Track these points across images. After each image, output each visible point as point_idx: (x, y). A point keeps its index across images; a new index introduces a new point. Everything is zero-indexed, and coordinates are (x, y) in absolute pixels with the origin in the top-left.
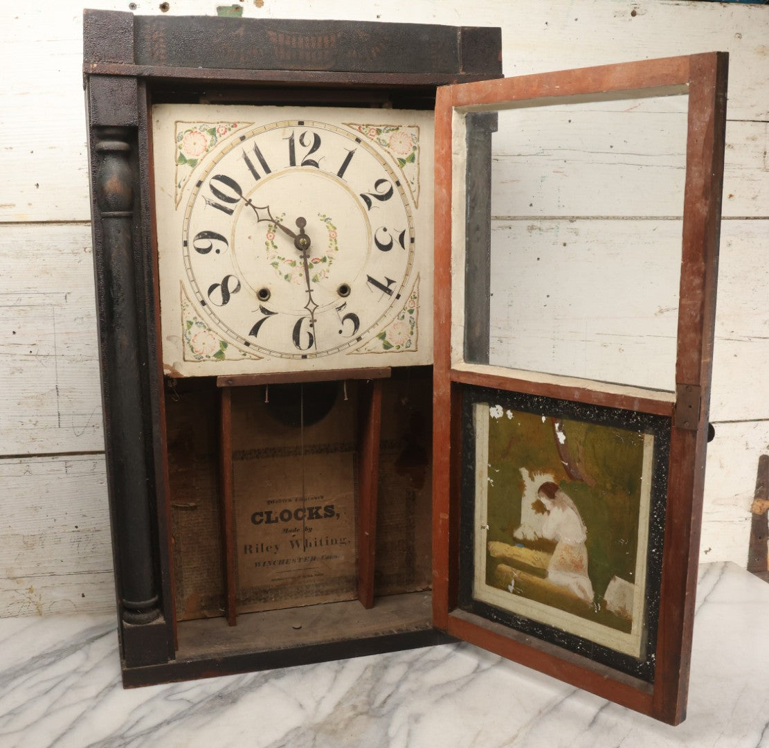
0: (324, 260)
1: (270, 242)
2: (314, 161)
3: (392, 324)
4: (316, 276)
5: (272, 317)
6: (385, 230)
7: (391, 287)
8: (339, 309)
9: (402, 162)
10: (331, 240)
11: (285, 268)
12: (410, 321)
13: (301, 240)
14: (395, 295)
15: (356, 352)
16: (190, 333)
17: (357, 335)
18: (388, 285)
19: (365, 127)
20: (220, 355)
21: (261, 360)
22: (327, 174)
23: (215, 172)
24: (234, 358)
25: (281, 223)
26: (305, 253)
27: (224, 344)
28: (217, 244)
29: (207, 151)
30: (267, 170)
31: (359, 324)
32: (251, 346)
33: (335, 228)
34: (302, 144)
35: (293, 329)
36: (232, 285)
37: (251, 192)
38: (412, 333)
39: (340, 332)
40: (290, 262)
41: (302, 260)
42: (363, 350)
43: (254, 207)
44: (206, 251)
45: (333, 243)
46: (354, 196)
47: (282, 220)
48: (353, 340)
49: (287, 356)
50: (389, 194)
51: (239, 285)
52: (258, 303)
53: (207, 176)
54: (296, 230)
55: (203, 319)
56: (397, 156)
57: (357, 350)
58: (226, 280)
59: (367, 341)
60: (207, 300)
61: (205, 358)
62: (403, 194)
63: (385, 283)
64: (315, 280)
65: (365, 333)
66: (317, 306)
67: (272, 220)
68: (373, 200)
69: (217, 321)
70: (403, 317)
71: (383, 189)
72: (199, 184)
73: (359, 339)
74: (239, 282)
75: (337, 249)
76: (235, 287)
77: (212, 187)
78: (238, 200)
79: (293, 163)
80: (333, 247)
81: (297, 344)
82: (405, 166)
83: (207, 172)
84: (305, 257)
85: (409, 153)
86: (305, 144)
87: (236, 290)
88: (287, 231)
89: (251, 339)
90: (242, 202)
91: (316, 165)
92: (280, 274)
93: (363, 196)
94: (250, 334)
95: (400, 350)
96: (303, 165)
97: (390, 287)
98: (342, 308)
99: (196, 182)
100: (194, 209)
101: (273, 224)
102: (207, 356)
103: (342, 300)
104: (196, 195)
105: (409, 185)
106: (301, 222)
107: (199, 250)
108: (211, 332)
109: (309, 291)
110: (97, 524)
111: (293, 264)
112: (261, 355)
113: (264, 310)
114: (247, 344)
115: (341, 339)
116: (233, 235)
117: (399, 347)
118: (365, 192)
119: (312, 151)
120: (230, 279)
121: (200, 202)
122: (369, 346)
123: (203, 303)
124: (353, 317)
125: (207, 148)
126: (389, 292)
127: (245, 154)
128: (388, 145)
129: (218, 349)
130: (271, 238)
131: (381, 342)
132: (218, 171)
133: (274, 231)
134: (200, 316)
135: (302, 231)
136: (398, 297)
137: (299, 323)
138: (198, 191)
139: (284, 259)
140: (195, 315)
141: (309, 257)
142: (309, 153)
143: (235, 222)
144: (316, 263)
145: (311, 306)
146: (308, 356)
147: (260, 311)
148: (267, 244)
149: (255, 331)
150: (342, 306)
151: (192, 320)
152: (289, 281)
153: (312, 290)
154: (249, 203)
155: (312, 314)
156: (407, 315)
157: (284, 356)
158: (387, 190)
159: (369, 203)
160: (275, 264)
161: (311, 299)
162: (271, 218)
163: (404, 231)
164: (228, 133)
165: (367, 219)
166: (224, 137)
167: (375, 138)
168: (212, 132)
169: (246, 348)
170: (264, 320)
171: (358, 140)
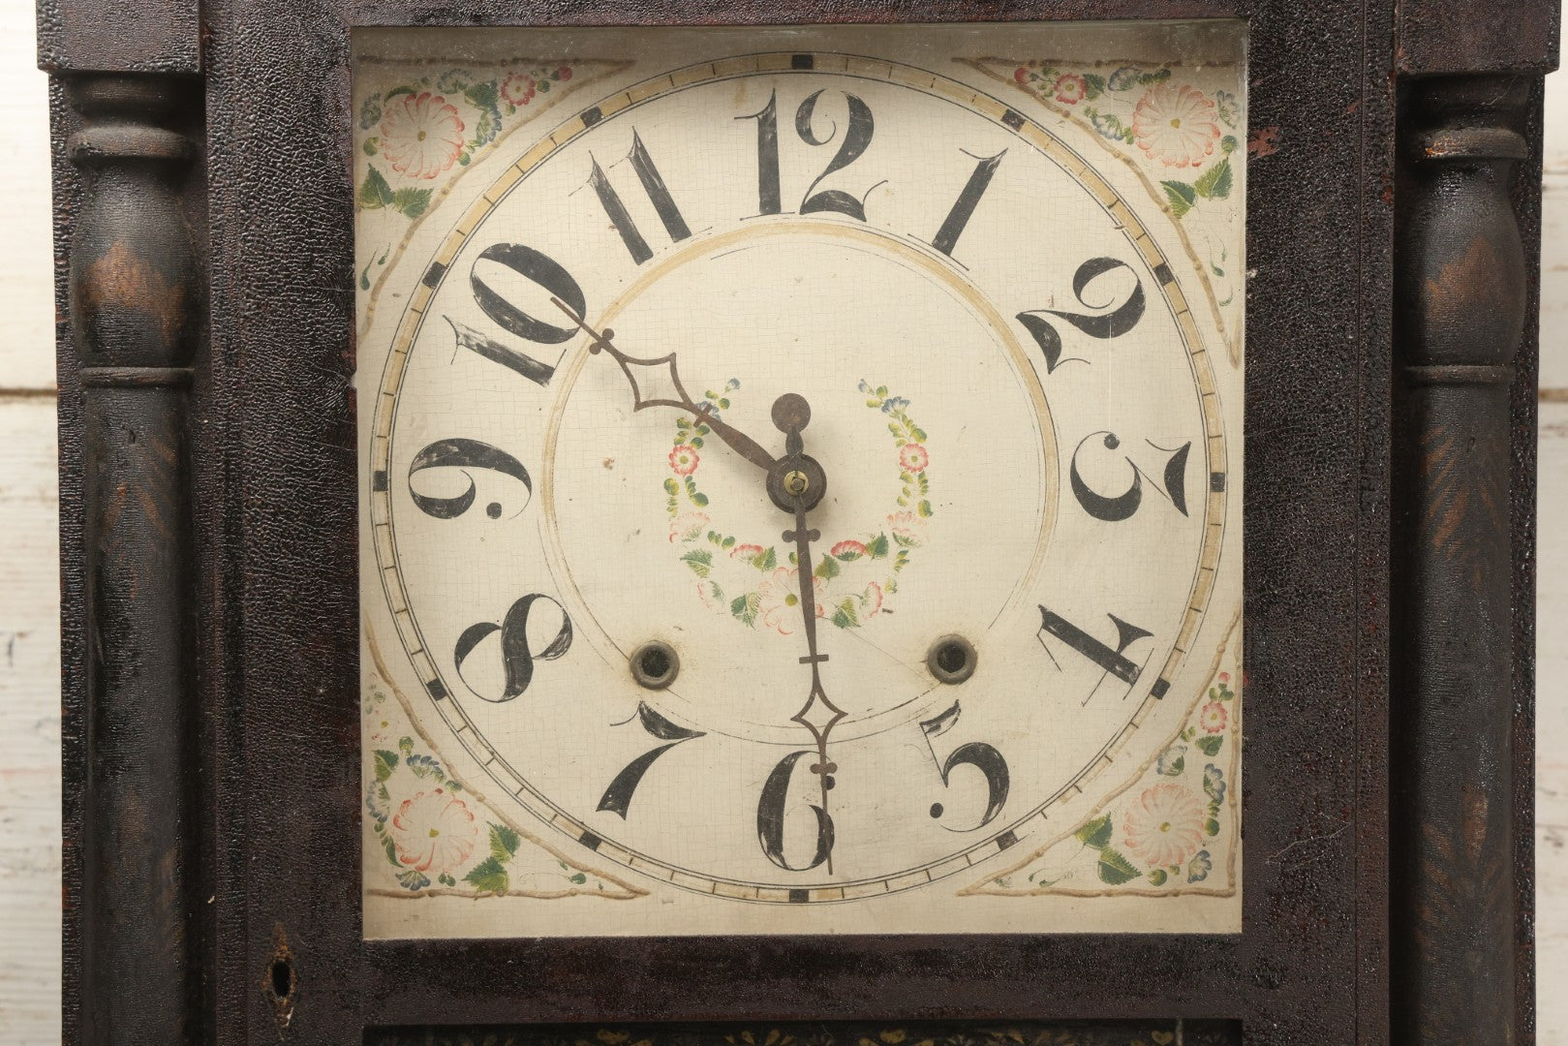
0: (879, 547)
1: (680, 480)
2: (845, 196)
3: (1135, 793)
4: (848, 605)
5: (684, 747)
6: (1112, 442)
7: (1134, 653)
8: (934, 725)
9: (1181, 195)
10: (904, 478)
11: (734, 574)
12: (1206, 782)
13: (791, 475)
14: (1146, 682)
15: (995, 887)
16: (384, 794)
17: (998, 825)
18: (1122, 645)
19: (1038, 70)
20: (490, 876)
21: (640, 900)
22: (895, 242)
23: (494, 233)
24: (542, 889)
25: (725, 416)
26: (801, 523)
27: (507, 839)
28: (491, 483)
29: (466, 162)
30: (677, 228)
31: (1005, 781)
32: (603, 848)
33: (924, 436)
34: (806, 134)
35: (758, 794)
36: (540, 631)
37: (616, 306)
38: (1214, 828)
39: (937, 811)
40: (754, 553)
41: (793, 546)
42: (1019, 881)
43: (622, 359)
44: (453, 508)
45: (914, 486)
46: (995, 320)
47: (726, 403)
48: (986, 842)
49: (734, 890)
50: (1131, 312)
51: (567, 629)
52: (628, 696)
53: (463, 246)
54: (772, 441)
55: (432, 746)
56: (1159, 173)
57: (998, 880)
58: (520, 610)
59: (1037, 847)
60: (450, 679)
61: (435, 885)
62: (1181, 312)
63: (1110, 639)
64: (842, 620)
65: (1030, 816)
66: (841, 714)
67: (687, 404)
68: (1066, 332)
69: (486, 756)
70: (1179, 765)
71: (1107, 294)
72: (434, 276)
73: (1005, 840)
74: (567, 620)
75: (926, 510)
76: (551, 637)
77: (478, 286)
78: (568, 335)
79: (770, 202)
80: (914, 503)
81: (775, 847)
82: (1192, 212)
83: (464, 237)
84: (802, 537)
85: (1209, 163)
86: (817, 135)
87: (559, 647)
88: (740, 443)
89: (606, 823)
90: (582, 339)
91: (856, 209)
92: (717, 593)
93: (1024, 318)
94: (602, 807)
95: (1163, 888)
96: (806, 209)
97: (1127, 654)
98: (945, 725)
99: (422, 268)
100: (413, 364)
101: (692, 417)
102: (442, 880)
103: (943, 696)
104: (422, 314)
105: (1205, 280)
106: (791, 412)
107: (427, 505)
108: (461, 795)
109: (814, 659)
111: (766, 559)
112: (639, 883)
113: (652, 721)
114: (591, 840)
115: (939, 839)
116: (550, 453)
117: (1161, 878)
118: (1036, 304)
119: (841, 160)
120: (535, 607)
121: (436, 336)
122: (1049, 867)
123: (437, 690)
124: (988, 760)
125: (464, 149)
126: (1127, 671)
127: (597, 171)
128: (1129, 136)
129: (483, 853)
130: (688, 466)
131: (1093, 855)
132: (502, 229)
133: (698, 442)
134: (421, 734)
135: (795, 443)
136: (1160, 689)
137: (782, 774)
138: (431, 298)
139: (730, 541)
140: (406, 729)
141: (816, 535)
142: (830, 169)
143: (561, 407)
144: (847, 557)
145: (819, 715)
146: (813, 896)
147: (638, 723)
148: (669, 487)
149: (619, 794)
150: (942, 717)
151: (395, 750)
152: (748, 620)
153: (825, 658)
154: (603, 341)
155: (822, 741)
156: (1196, 759)
157: (721, 889)
158: (1122, 299)
159: (1052, 349)
160: (698, 561)
161: (817, 687)
162: (684, 395)
163: (1187, 447)
164: (540, 99)
165: (1042, 401)
166: (522, 111)
167: (1077, 111)
168: (484, 97)
169: (584, 856)
170: (655, 754)
171: (1013, 119)
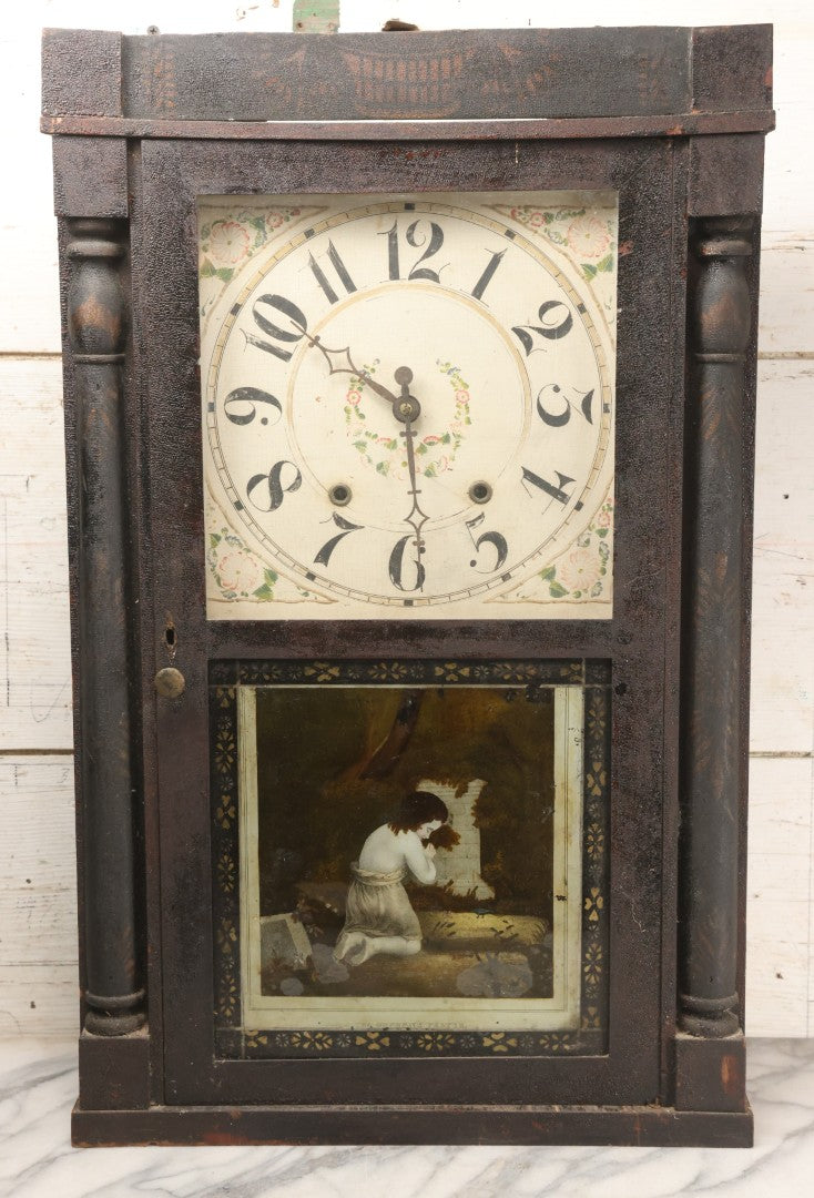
0: (446, 439)
1: (352, 407)
2: (430, 271)
3: (568, 554)
4: (431, 467)
5: (354, 533)
6: (557, 389)
7: (566, 489)
8: (472, 523)
9: (591, 271)
10: (458, 406)
11: (378, 452)
12: (600, 550)
13: (403, 406)
14: (572, 503)
15: (500, 599)
16: (215, 554)
17: (503, 570)
18: (561, 485)
19: (522, 211)
20: (264, 592)
21: (334, 604)
22: (454, 293)
23: (264, 290)
24: (288, 599)
25: (374, 377)
26: (408, 428)
27: (272, 576)
28: (263, 409)
29: (250, 255)
30: (350, 286)
31: (506, 551)
32: (317, 580)
33: (466, 386)
34: (412, 243)
35: (390, 555)
36: (286, 479)
37: (322, 324)
38: (604, 571)
39: (473, 563)
40: (387, 442)
41: (405, 439)
42: (512, 597)
43: (324, 350)
44: (245, 420)
45: (463, 410)
46: (501, 330)
47: (373, 370)
48: (496, 578)
49: (378, 600)
50: (567, 326)
51: (299, 478)
52: (328, 509)
53: (249, 295)
54: (395, 389)
55: (236, 532)
56: (580, 260)
57: (502, 596)
58: (277, 468)
59: (519, 581)
60: (245, 501)
61: (239, 597)
62: (590, 327)
63: (555, 483)
64: (428, 474)
65: (517, 566)
66: (427, 518)
67: (355, 371)
68: (536, 337)
69: (262, 537)
70: (588, 542)
71: (555, 318)
72: (236, 310)
73: (506, 577)
74: (299, 473)
75: (469, 422)
76: (292, 481)
77: (256, 315)
78: (300, 338)
79: (394, 274)
80: (463, 418)
81: (397, 580)
82: (595, 279)
83: (249, 291)
84: (409, 435)
85: (603, 256)
86: (416, 241)
87: (294, 487)
88: (380, 390)
89: (318, 569)
90: (305, 341)
91: (435, 277)
92: (370, 461)
93: (517, 331)
94: (316, 561)
95: (579, 600)
96: (411, 277)
97: (564, 490)
98: (477, 523)
99: (230, 306)
100: (226, 351)
101: (357, 378)
102: (242, 594)
103: (477, 509)
104: (230, 328)
105: (601, 311)
106: (404, 375)
107: (233, 418)
108: (250, 555)
109: (415, 492)
110: (63, 877)
111: (393, 445)
112: (334, 597)
113: (339, 521)
114: (311, 576)
115: (474, 576)
116: (290, 394)
117: (579, 595)
118: (521, 323)
119: (428, 254)
120: (284, 467)
121: (237, 338)
122: (526, 590)
123: (239, 506)
124: (497, 540)
125: (250, 249)
126: (563, 498)
127: (312, 259)
128: (565, 242)
129: (261, 582)
130: (355, 401)
131: (547, 584)
132: (267, 288)
133: (360, 389)
134: (232, 526)
135: (405, 389)
136: (579, 506)
137: (400, 546)
138: (234, 321)
139: (376, 436)
140: (224, 524)
141: (415, 434)
142: (423, 258)
143: (295, 372)
144: (430, 444)
145: (417, 518)
146: (415, 603)
147: (333, 522)
148: (347, 410)
149: (324, 555)
150: (476, 520)
151: (220, 533)
152: (384, 473)
153: (420, 492)
154: (315, 341)
155: (418, 531)
156: (595, 539)
157: (373, 599)
158: (562, 321)
159: (528, 344)
160: (361, 445)
161: (416, 505)
162: (353, 367)
163: (592, 392)
164: (285, 225)
165: (524, 370)
166: (277, 231)
167: (541, 230)
168: (259, 224)
169: (308, 584)
170: (339, 537)
171: (510, 234)
